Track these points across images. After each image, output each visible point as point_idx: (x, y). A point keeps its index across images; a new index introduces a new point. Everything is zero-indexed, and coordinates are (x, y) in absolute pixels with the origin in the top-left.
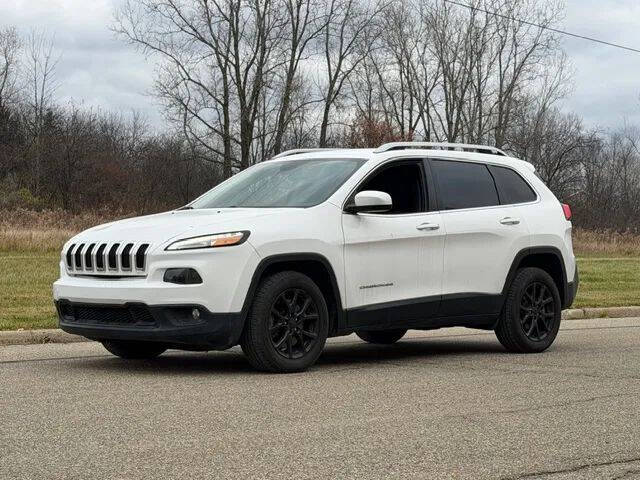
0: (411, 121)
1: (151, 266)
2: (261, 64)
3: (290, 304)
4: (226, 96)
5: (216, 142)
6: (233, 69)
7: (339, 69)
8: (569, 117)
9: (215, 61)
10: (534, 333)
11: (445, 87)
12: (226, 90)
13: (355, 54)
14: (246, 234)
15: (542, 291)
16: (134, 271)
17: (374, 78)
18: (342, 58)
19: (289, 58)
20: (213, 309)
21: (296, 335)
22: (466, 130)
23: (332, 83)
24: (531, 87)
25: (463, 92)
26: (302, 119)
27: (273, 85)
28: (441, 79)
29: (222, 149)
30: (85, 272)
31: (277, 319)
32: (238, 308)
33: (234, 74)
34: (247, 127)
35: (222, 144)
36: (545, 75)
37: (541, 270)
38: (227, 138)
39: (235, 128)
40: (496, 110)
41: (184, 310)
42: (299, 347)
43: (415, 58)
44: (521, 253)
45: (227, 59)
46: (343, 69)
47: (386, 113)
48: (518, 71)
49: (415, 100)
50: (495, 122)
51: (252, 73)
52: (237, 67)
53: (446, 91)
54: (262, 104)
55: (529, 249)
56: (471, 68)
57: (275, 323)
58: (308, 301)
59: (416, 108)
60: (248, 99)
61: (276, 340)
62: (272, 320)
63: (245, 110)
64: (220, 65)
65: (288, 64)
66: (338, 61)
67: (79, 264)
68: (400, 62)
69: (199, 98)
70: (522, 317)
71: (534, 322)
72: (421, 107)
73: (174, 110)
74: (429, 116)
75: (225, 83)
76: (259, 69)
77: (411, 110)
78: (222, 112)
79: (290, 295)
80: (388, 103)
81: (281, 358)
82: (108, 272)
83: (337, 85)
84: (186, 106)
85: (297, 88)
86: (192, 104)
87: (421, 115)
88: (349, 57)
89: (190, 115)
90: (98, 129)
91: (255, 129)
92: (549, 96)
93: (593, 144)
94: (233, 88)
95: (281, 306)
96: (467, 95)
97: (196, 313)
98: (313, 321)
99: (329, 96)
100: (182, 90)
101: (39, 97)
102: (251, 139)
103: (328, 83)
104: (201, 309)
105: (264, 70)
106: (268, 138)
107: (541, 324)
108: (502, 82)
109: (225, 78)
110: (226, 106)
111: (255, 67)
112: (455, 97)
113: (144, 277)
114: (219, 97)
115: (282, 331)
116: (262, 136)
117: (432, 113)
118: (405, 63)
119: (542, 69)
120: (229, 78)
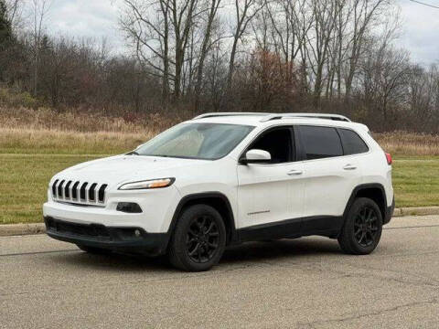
0: (293, 51)
1: (109, 200)
2: (191, 11)
3: (201, 226)
4: (166, 32)
5: (158, 62)
6: (172, 13)
7: (244, 14)
8: (402, 50)
9: (159, 7)
10: (364, 241)
11: (317, 29)
12: (166, 28)
13: (256, 4)
14: (173, 180)
15: (370, 213)
16: (97, 203)
17: (269, 21)
18: (246, 7)
19: (210, 6)
20: (149, 230)
21: (203, 246)
22: (330, 59)
23: (239, 24)
24: (376, 30)
25: (329, 33)
26: (218, 48)
27: (198, 25)
28: (314, 23)
29: (163, 68)
30: (64, 200)
31: (191, 236)
32: (165, 229)
33: (172, 17)
34: (180, 53)
35: (162, 64)
36: (386, 23)
37: (369, 200)
38: (166, 60)
39: (172, 54)
40: (351, 45)
41: (130, 231)
42: (205, 255)
43: (297, 8)
44: (356, 188)
45: (168, 6)
46: (248, 14)
47: (276, 45)
48: (367, 19)
49: (296, 37)
50: (350, 54)
51: (184, 17)
52: (174, 11)
53: (317, 32)
54: (191, 36)
55: (362, 185)
56: (335, 17)
57: (190, 239)
58: (212, 224)
59: (297, 42)
60: (181, 33)
61: (191, 251)
62: (188, 237)
63: (179, 41)
64: (163, 10)
65: (210, 11)
66: (243, 9)
67: (60, 194)
68: (287, 10)
69: (148, 32)
70: (356, 230)
71: (364, 234)
72: (300, 43)
73: (130, 40)
74: (305, 47)
75: (166, 23)
76: (190, 14)
77: (293, 44)
78: (163, 42)
79: (200, 220)
80: (277, 38)
81: (193, 262)
82: (79, 202)
83: (243, 26)
84: (138, 38)
85: (215, 28)
86: (143, 37)
87: (300, 47)
88: (252, 6)
89: (141, 44)
90: (78, 51)
91: (186, 55)
92: (388, 37)
93: (417, 71)
94: (171, 26)
95: (194, 227)
96: (332, 34)
97: (137, 232)
98: (215, 237)
99: (237, 33)
100: (136, 27)
101: (38, 29)
102: (183, 61)
103: (236, 24)
104: (141, 230)
105: (193, 14)
106: (194, 61)
107: (368, 235)
108: (356, 26)
109: (166, 19)
110: (166, 38)
111: (187, 12)
112: (324, 36)
113: (104, 207)
114: (162, 32)
115: (194, 244)
116: (190, 60)
117: (308, 46)
118: (290, 11)
119: (384, 19)
120: (169, 19)
